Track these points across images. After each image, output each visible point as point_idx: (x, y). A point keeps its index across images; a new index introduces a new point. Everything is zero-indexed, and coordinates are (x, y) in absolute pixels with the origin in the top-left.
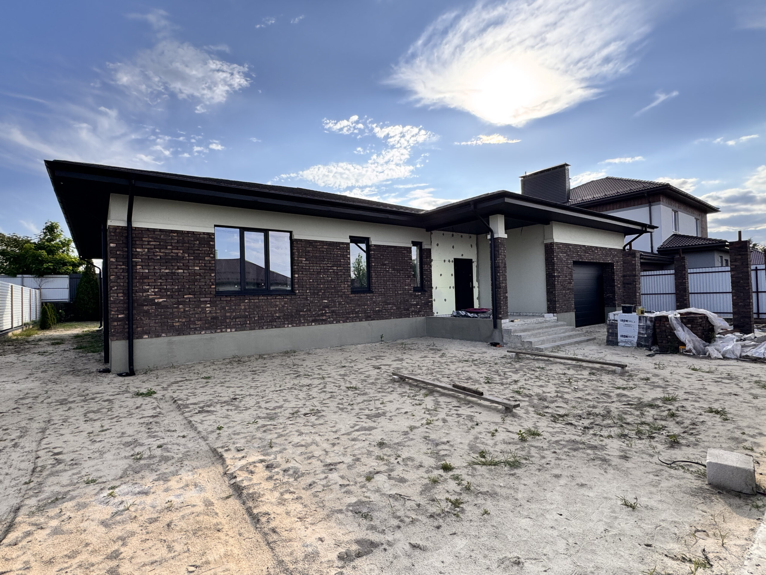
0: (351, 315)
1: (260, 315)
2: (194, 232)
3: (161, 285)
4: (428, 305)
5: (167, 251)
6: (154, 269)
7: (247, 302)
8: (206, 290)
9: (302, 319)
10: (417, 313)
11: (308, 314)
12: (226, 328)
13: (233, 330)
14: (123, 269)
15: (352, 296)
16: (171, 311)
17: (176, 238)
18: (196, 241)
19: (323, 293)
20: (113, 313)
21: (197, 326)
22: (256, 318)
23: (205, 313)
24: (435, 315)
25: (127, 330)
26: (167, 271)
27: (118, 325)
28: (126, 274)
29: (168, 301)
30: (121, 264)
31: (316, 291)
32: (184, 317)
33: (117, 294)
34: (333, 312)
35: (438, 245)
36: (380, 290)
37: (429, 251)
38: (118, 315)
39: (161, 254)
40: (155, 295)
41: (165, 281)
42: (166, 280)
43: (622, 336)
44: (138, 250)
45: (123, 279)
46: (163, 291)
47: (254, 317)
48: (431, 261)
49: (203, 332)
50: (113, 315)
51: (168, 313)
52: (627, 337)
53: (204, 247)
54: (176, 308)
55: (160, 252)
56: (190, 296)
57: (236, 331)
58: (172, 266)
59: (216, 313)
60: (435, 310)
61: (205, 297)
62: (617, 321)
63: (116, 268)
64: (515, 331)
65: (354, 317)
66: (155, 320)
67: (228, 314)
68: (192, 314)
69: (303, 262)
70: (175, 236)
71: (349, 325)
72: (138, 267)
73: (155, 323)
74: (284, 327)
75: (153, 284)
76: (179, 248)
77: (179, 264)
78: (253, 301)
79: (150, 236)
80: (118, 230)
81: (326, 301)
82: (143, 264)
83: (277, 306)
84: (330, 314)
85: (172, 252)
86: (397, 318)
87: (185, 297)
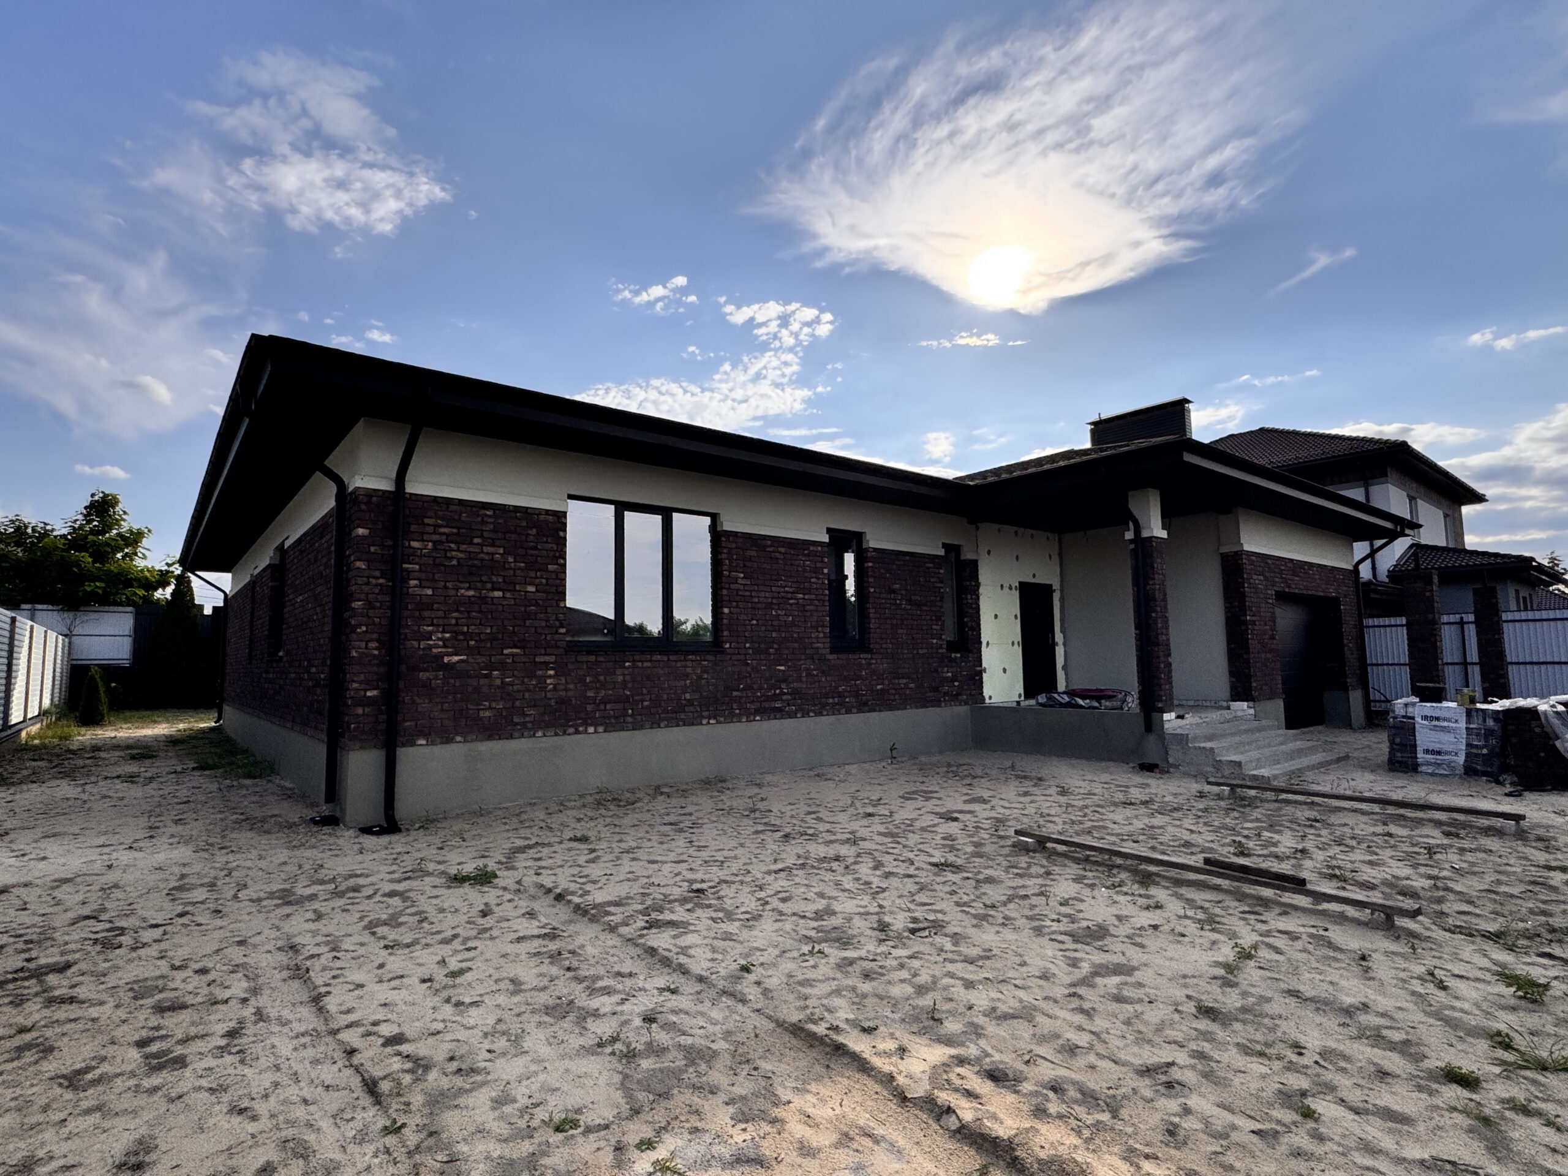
0: (831, 701)
1: (653, 696)
2: (527, 508)
3: (457, 624)
4: (975, 679)
5: (472, 549)
6: (446, 587)
7: (629, 667)
8: (549, 637)
9: (735, 706)
10: (955, 698)
11: (747, 697)
12: (586, 724)
13: (601, 729)
14: (381, 585)
15: (831, 657)
16: (476, 684)
17: (491, 520)
18: (531, 528)
19: (776, 650)
20: (355, 685)
21: (528, 719)
22: (646, 703)
23: (544, 688)
24: (987, 701)
25: (383, 726)
26: (471, 593)
27: (364, 714)
28: (387, 598)
29: (471, 660)
30: (377, 574)
31: (763, 646)
32: (502, 698)
33: (367, 642)
34: (795, 692)
35: (989, 552)
36: (884, 646)
37: (974, 564)
38: (366, 690)
39: (460, 555)
40: (445, 646)
41: (466, 615)
42: (468, 612)
43: (1427, 751)
44: (414, 544)
45: (380, 608)
46: (461, 637)
47: (642, 701)
48: (978, 585)
49: (540, 734)
50: (356, 690)
51: (470, 689)
52: (1439, 753)
53: (547, 542)
54: (486, 676)
55: (458, 550)
56: (515, 650)
57: (605, 731)
58: (481, 581)
59: (566, 690)
60: (987, 692)
61: (546, 654)
62: (1413, 718)
63: (368, 583)
64: (1195, 738)
65: (837, 704)
66: (442, 703)
67: (590, 694)
68: (518, 691)
69: (740, 581)
70: (490, 516)
71: (826, 721)
72: (413, 583)
73: (442, 710)
74: (701, 724)
75: (441, 622)
76: (498, 543)
77: (494, 579)
78: (640, 664)
79: (441, 513)
80: (374, 499)
81: (782, 668)
82: (423, 576)
83: (687, 676)
84: (789, 697)
85: (482, 552)
86: (917, 707)
87: (506, 652)
